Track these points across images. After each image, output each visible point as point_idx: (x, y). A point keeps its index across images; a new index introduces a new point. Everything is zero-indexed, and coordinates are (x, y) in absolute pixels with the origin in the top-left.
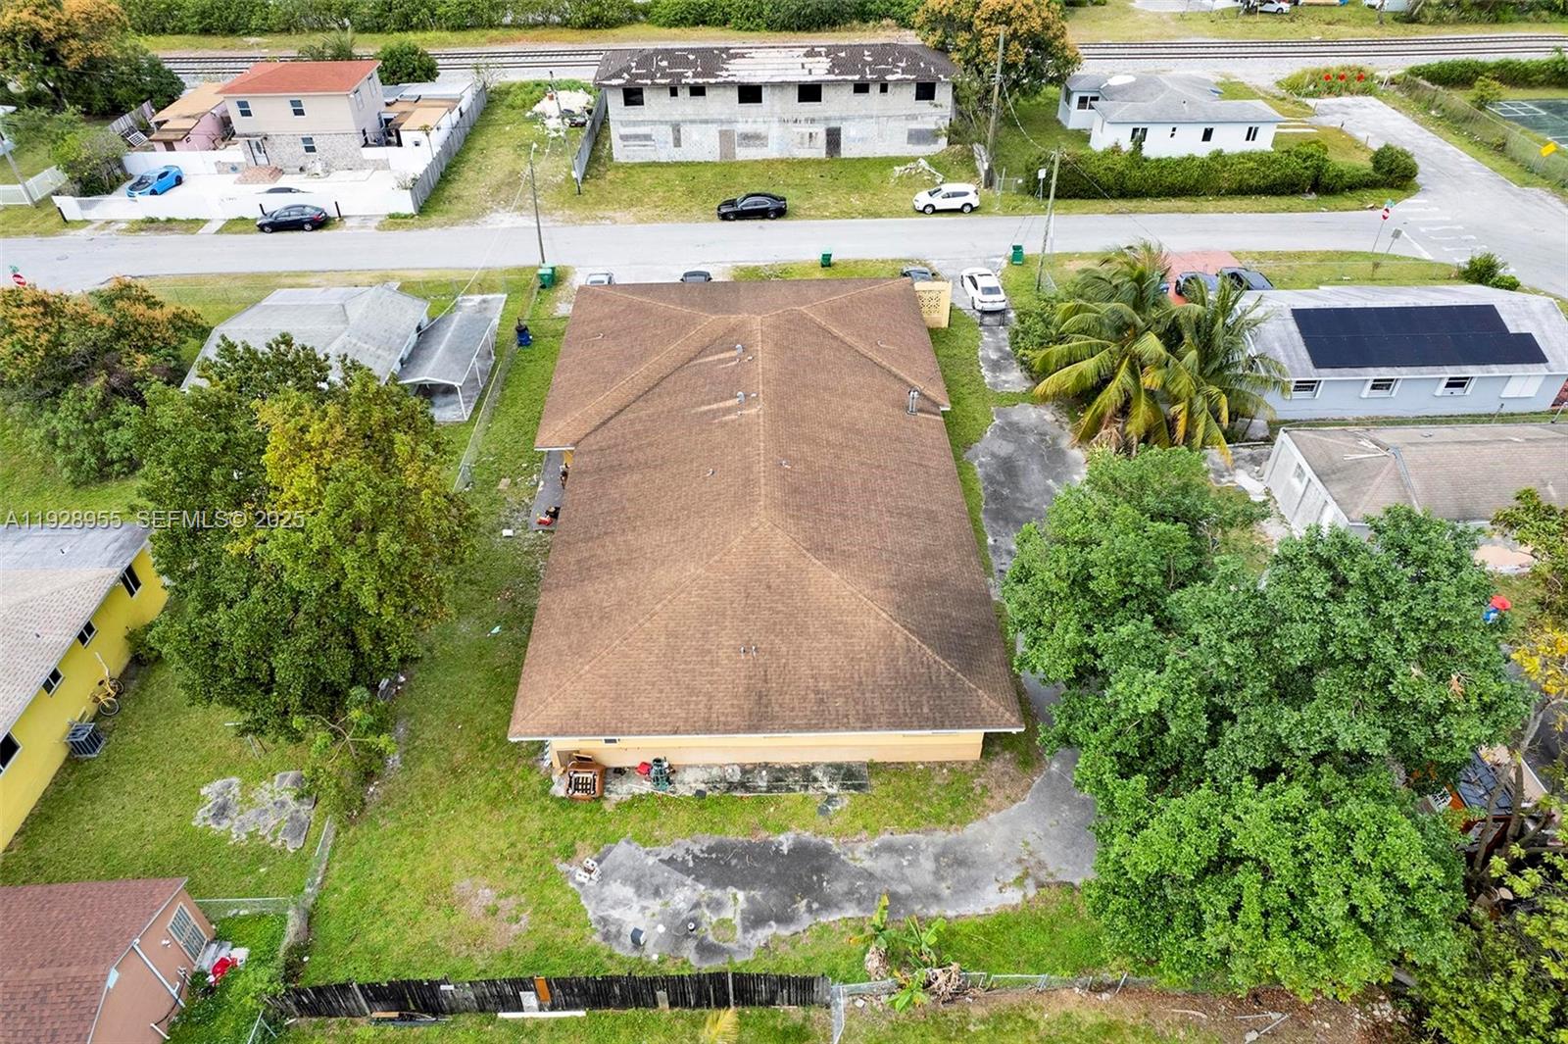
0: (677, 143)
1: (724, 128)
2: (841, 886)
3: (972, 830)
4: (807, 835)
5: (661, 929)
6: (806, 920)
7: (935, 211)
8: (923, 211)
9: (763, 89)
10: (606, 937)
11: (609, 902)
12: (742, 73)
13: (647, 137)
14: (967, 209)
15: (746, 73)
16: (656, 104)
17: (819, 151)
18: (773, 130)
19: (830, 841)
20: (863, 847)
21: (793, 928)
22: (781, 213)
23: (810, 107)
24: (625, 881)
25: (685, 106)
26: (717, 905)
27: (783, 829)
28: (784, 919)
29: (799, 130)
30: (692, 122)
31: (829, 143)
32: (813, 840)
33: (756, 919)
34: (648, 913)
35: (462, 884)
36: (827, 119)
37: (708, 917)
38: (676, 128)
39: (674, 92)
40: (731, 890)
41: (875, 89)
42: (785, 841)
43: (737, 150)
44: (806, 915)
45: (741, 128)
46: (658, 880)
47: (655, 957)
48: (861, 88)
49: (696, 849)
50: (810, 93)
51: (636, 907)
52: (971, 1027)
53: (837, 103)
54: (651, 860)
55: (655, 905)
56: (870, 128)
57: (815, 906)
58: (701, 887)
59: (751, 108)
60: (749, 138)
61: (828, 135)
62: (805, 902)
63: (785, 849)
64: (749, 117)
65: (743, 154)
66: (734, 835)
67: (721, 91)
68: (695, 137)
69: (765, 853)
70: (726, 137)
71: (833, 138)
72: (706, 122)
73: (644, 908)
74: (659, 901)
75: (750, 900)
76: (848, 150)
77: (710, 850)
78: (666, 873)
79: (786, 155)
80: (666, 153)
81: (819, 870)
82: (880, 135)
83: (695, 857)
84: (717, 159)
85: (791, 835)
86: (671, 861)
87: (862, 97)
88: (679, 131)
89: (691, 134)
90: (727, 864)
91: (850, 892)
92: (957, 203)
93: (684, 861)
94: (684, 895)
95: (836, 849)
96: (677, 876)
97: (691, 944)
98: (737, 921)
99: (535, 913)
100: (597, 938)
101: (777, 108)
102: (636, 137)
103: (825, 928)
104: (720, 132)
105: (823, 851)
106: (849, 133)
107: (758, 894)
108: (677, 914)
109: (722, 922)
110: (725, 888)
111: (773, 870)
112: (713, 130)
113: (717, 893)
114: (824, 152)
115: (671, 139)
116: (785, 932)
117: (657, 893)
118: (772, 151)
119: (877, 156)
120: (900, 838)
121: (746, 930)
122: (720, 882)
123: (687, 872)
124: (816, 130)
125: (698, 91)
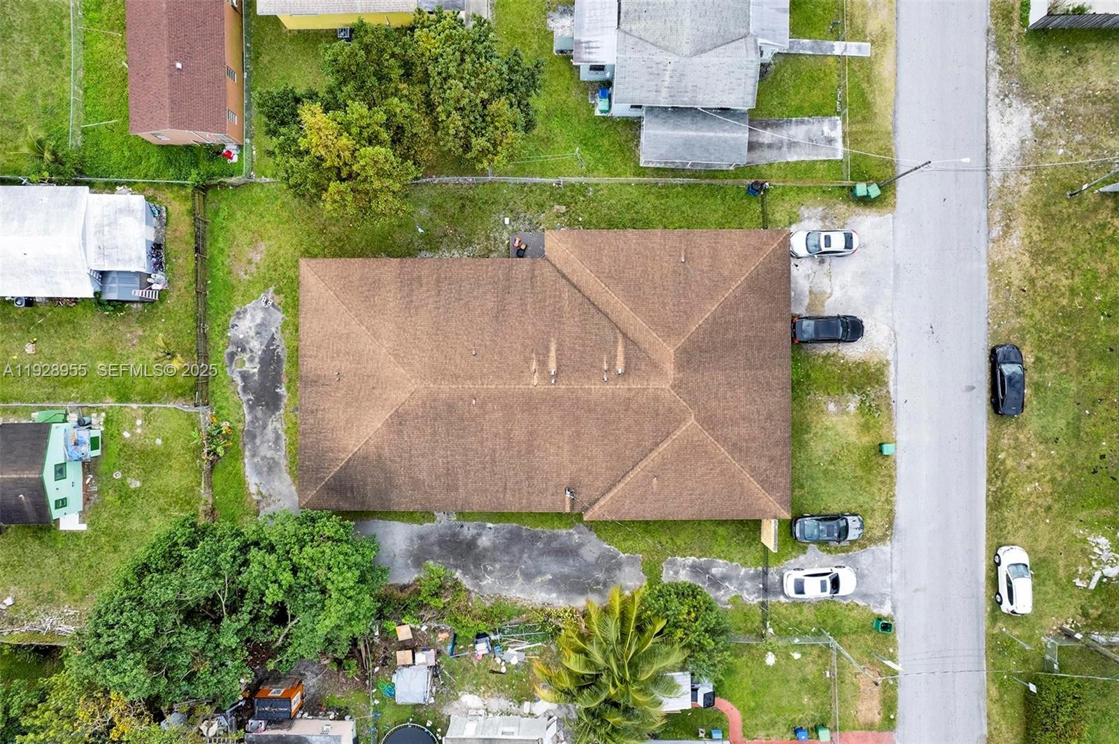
2: (259, 414)
3: (287, 478)
4: (285, 401)
5: (241, 336)
6: (244, 398)
10: (238, 313)
11: (254, 312)
19: (282, 411)
20: (279, 426)
21: (241, 392)
24: (264, 319)
26: (251, 360)
27: (288, 389)
28: (245, 389)
32: (282, 404)
33: (245, 376)
34: (249, 330)
35: (263, 246)
37: (246, 356)
40: (258, 366)
42: (282, 391)
46: (264, 334)
47: (229, 334)
49: (279, 350)
51: (251, 325)
52: (198, 461)
54: (273, 330)
57: (251, 402)
58: (260, 353)
62: (253, 398)
63: (278, 390)
66: (285, 367)
69: (276, 381)
74: (254, 334)
75: (254, 374)
77: (278, 356)
78: (267, 336)
81: (267, 405)
83: (275, 349)
85: (285, 393)
86: (273, 338)
90: (271, 364)
91: (256, 418)
93: (273, 345)
94: (256, 346)
95: (277, 413)
96: (266, 342)
97: (234, 350)
98: (244, 369)
99: (249, 281)
100: (238, 309)
103: (241, 407)
105: (277, 408)
107: (256, 378)
108: (248, 343)
109: (244, 362)
110: (259, 363)
111: (267, 385)
113: (257, 360)
116: (239, 389)
117: (257, 333)
120: (283, 443)
121: (240, 372)
122: (262, 361)
123: (267, 346)
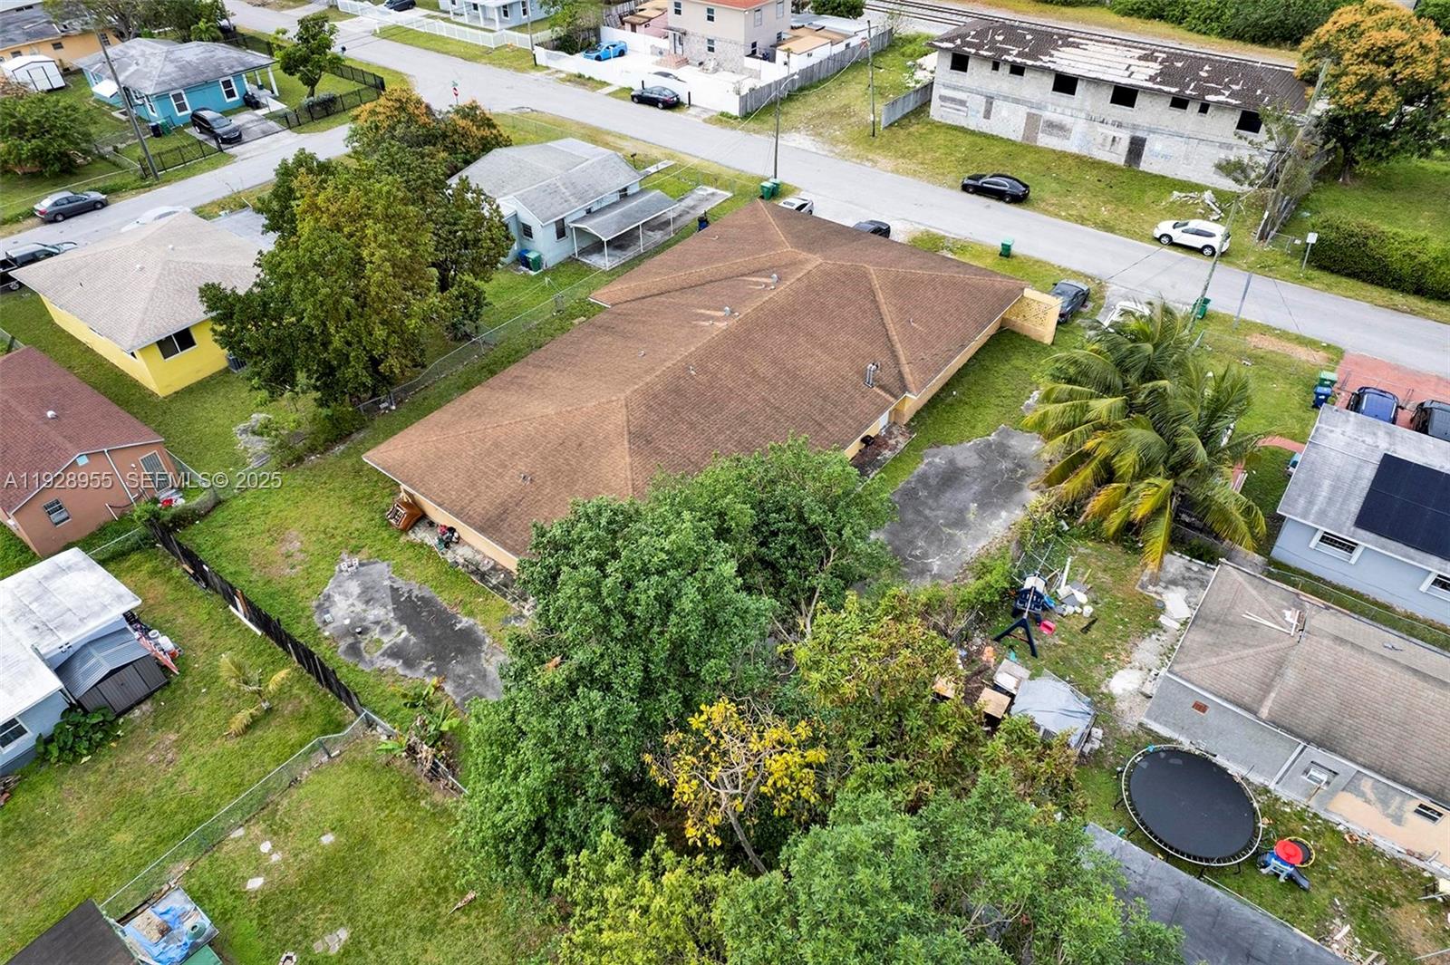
0: (987, 115)
1: (1033, 111)
2: (460, 670)
4: (480, 629)
5: (347, 622)
6: (419, 673)
7: (1172, 244)
8: (1159, 240)
9: (1079, 82)
10: (318, 607)
11: (342, 590)
12: (1063, 62)
13: (963, 103)
14: (1208, 251)
15: (1066, 62)
16: (978, 74)
17: (1118, 157)
18: (1079, 127)
19: (488, 640)
20: (502, 658)
21: (407, 672)
22: (1019, 199)
23: (1121, 111)
24: (362, 584)
25: (1002, 82)
26: (387, 629)
27: (471, 614)
29: (1104, 131)
30: (1006, 98)
31: (1130, 151)
32: (480, 633)
33: (396, 652)
34: (352, 609)
35: (293, 532)
36: (1135, 127)
37: (376, 633)
38: (990, 100)
39: (996, 67)
40: (404, 628)
41: (1193, 108)
42: (464, 622)
43: (1040, 135)
44: (422, 671)
45: (1048, 115)
46: (377, 596)
47: (327, 634)
48: (1179, 103)
49: (416, 592)
50: (1124, 96)
51: (350, 602)
52: (423, 803)
53: (1148, 113)
54: (387, 583)
55: (359, 607)
56: (1177, 147)
57: (433, 669)
58: (392, 615)
59: (1063, 98)
60: (1056, 128)
61: (1131, 143)
62: (431, 663)
63: (459, 626)
64: (1058, 107)
65: (1045, 141)
66: (443, 600)
67: (1038, 75)
68: (1004, 113)
69: (445, 619)
70: (1032, 120)
71: (1136, 147)
72: (1016, 101)
73: (353, 605)
74: (364, 607)
75: (406, 640)
76: (1148, 164)
77: (422, 599)
78: (385, 595)
79: (1084, 152)
80: (975, 122)
81: (460, 651)
82: (1186, 157)
83: (410, 597)
84: (1019, 139)
85: (472, 621)
86: (394, 590)
87: (1177, 112)
88: (991, 103)
89: (1002, 109)
90: (420, 613)
91: (461, 677)
92: (1198, 242)
93: (402, 595)
94: (379, 613)
95: (485, 647)
96: (389, 600)
97: (350, 640)
99: (305, 570)
101: (1088, 105)
102: (953, 100)
104: (1029, 114)
105: (477, 643)
106: (1154, 146)
107: (413, 640)
108: (364, 620)
109: (378, 641)
110: (402, 624)
111: (438, 633)
112: (1022, 111)
113: (395, 624)
114: (1123, 160)
115: (982, 110)
116: (400, 671)
117: (367, 602)
118: (1072, 145)
119: (1177, 177)
121: (383, 655)
122: (402, 620)
123: (396, 602)
124: (1121, 135)
125: (1017, 70)
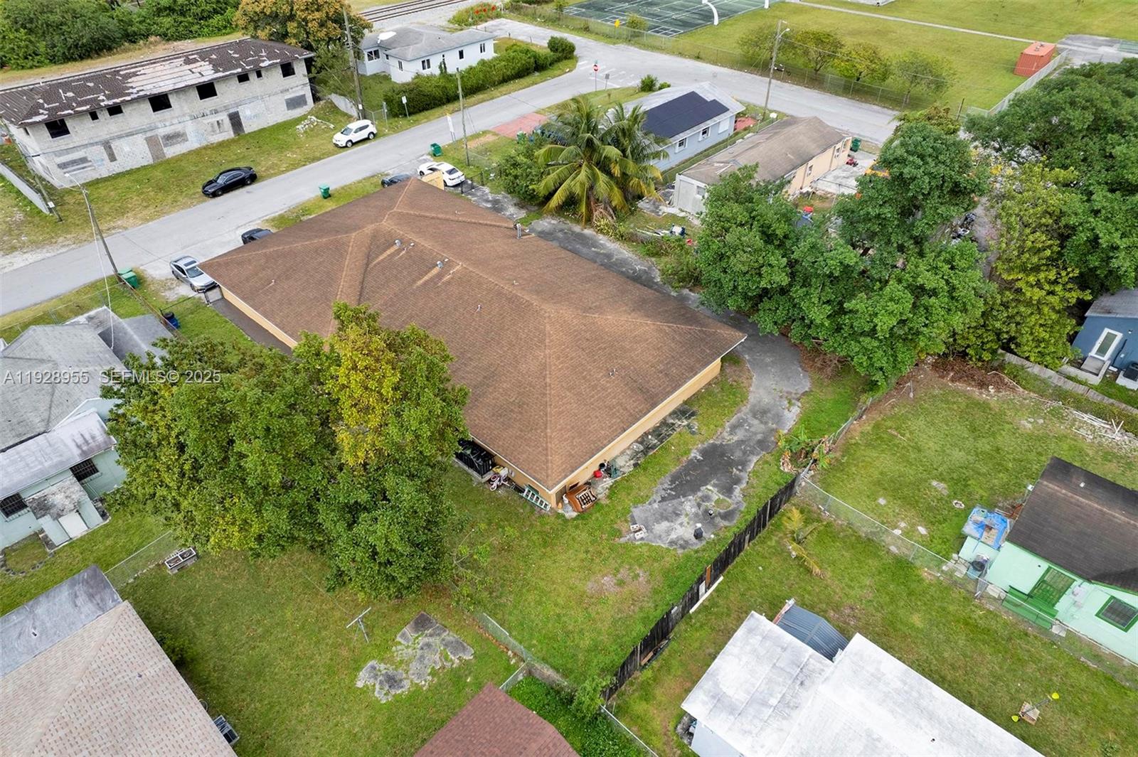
0: (112, 158)
1: (149, 134)
2: (738, 454)
3: (752, 398)
4: (700, 446)
6: (744, 475)
7: (354, 144)
8: (346, 147)
9: (170, 97)
10: (683, 547)
11: (664, 535)
12: (148, 87)
13: (84, 160)
14: (371, 136)
15: (151, 86)
16: (81, 131)
17: (229, 134)
18: (190, 128)
19: (711, 441)
20: (725, 434)
21: (744, 482)
22: (253, 178)
23: (210, 102)
24: (658, 522)
25: (108, 126)
26: (706, 498)
27: (688, 451)
28: (738, 481)
29: (210, 120)
30: (120, 137)
31: (233, 125)
32: (705, 446)
33: (728, 491)
34: (685, 524)
35: (589, 587)
36: (226, 108)
37: (709, 505)
38: (107, 145)
39: (94, 116)
40: (703, 488)
41: (253, 77)
42: (696, 455)
43: (165, 150)
44: (741, 474)
45: (162, 132)
46: (670, 509)
47: (712, 536)
48: (243, 78)
49: (666, 486)
50: (206, 90)
51: (678, 527)
53: (229, 94)
54: (656, 505)
55: (683, 519)
56: (259, 106)
57: (740, 467)
58: (691, 497)
59: (165, 113)
60: (171, 138)
61: (231, 119)
62: (734, 469)
63: (700, 458)
64: (165, 122)
65: (171, 151)
66: (673, 469)
67: (135, 106)
68: (127, 149)
69: (694, 465)
70: (152, 142)
71: (235, 120)
72: (131, 134)
73: (681, 524)
74: (683, 517)
76: (249, 127)
77: (672, 482)
78: (669, 506)
79: (204, 143)
80: (106, 169)
81: (722, 455)
82: (268, 109)
83: (671, 489)
84: (151, 162)
85: (694, 451)
86: (663, 499)
87: (245, 84)
88: (110, 147)
89: (122, 147)
90: (687, 481)
91: (744, 453)
92: (364, 134)
93: (669, 494)
94: (689, 505)
95: (718, 442)
96: (675, 502)
97: (718, 520)
98: (722, 497)
99: (640, 566)
100: (680, 551)
101: (186, 109)
102: (74, 162)
103: (754, 471)
104: (146, 139)
105: (714, 447)
106: (246, 113)
107: (714, 482)
108: (696, 515)
109: (717, 502)
110: (699, 490)
111: (707, 469)
112: (140, 140)
113: (700, 494)
114: (232, 133)
115: (105, 156)
116: (744, 485)
117: (678, 515)
118: (193, 143)
119: (270, 125)
120: (733, 420)
121: (730, 497)
122: (695, 489)
123: (677, 496)
124: (222, 118)
125: (115, 110)
